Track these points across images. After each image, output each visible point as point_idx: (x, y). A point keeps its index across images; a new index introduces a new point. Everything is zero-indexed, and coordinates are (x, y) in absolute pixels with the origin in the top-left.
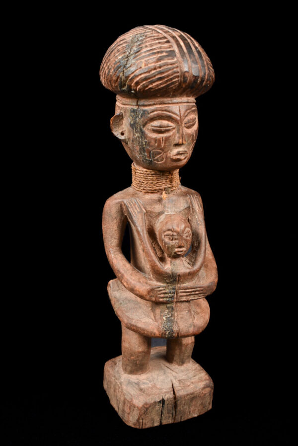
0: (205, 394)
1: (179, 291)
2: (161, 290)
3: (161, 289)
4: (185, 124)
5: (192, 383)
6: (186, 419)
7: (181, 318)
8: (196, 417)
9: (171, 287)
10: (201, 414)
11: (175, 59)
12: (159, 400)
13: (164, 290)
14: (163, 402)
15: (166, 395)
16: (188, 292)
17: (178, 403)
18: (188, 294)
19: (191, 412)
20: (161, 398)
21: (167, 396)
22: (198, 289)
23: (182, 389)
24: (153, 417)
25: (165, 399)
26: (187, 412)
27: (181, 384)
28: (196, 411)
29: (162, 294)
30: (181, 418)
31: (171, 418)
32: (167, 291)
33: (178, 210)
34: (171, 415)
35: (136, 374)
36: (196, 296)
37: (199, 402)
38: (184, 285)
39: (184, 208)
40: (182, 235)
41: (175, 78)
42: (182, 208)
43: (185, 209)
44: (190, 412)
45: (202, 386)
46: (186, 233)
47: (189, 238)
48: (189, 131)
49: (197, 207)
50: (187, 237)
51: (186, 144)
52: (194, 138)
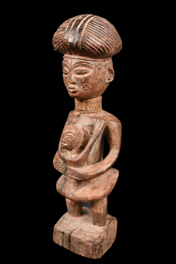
0: (89, 246)
1: (68, 170)
2: (60, 165)
3: (60, 164)
4: (74, 71)
5: (84, 234)
6: (76, 253)
7: (68, 186)
8: (83, 257)
9: (65, 166)
10: (87, 257)
11: (64, 32)
12: (62, 231)
13: (62, 166)
14: (63, 233)
15: (66, 231)
16: (72, 173)
17: (71, 239)
18: (72, 174)
19: (80, 251)
20: (63, 231)
21: (66, 232)
22: (76, 173)
23: (76, 233)
24: (59, 239)
25: (65, 233)
26: (77, 249)
28: (83, 253)
29: (60, 167)
30: (73, 250)
31: (67, 246)
32: (63, 167)
33: (83, 124)
34: (67, 244)
36: (76, 177)
37: (85, 249)
38: (71, 167)
39: (88, 125)
40: (64, 135)
41: (61, 43)
42: (86, 124)
43: (89, 125)
44: (79, 250)
45: (87, 240)
46: (67, 136)
47: (69, 139)
48: (78, 76)
49: (98, 127)
50: (68, 138)
51: (77, 83)
52: (83, 81)
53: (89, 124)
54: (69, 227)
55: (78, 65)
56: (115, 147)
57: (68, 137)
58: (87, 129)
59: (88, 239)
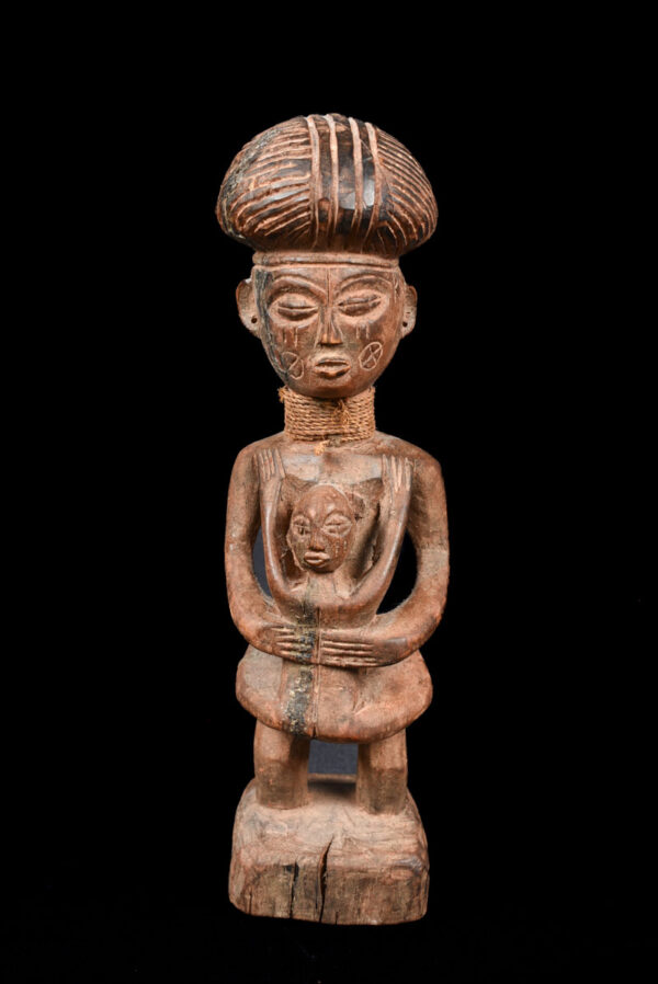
0: (397, 882)
1: (323, 642)
2: (285, 634)
3: (285, 630)
4: (341, 304)
5: (372, 850)
6: (348, 923)
7: (326, 699)
8: (373, 926)
9: (306, 631)
10: (388, 922)
11: (308, 175)
12: (285, 864)
13: (292, 634)
14: (294, 869)
15: (303, 858)
16: (341, 648)
17: (329, 881)
18: (341, 651)
19: (363, 911)
20: (292, 861)
21: (305, 861)
22: (363, 645)
23: (343, 855)
24: (273, 895)
25: (300, 866)
26: (351, 909)
27: (348, 846)
28: (376, 912)
29: (285, 641)
30: (337, 917)
31: (312, 910)
32: (298, 637)
34: (312, 903)
35: (271, 807)
36: (360, 660)
37: (382, 895)
38: (334, 631)
39: (365, 479)
40: (318, 525)
41: (302, 212)
42: (358, 479)
43: (368, 481)
44: (359, 910)
45: (390, 862)
46: (330, 524)
47: (336, 535)
48: (352, 321)
49: (400, 481)
50: (331, 531)
51: (346, 345)
52: (367, 336)
53: (369, 478)
54: (302, 844)
55: (352, 284)
56: (436, 539)
57: (332, 527)
58: (361, 493)
59: (392, 859)
